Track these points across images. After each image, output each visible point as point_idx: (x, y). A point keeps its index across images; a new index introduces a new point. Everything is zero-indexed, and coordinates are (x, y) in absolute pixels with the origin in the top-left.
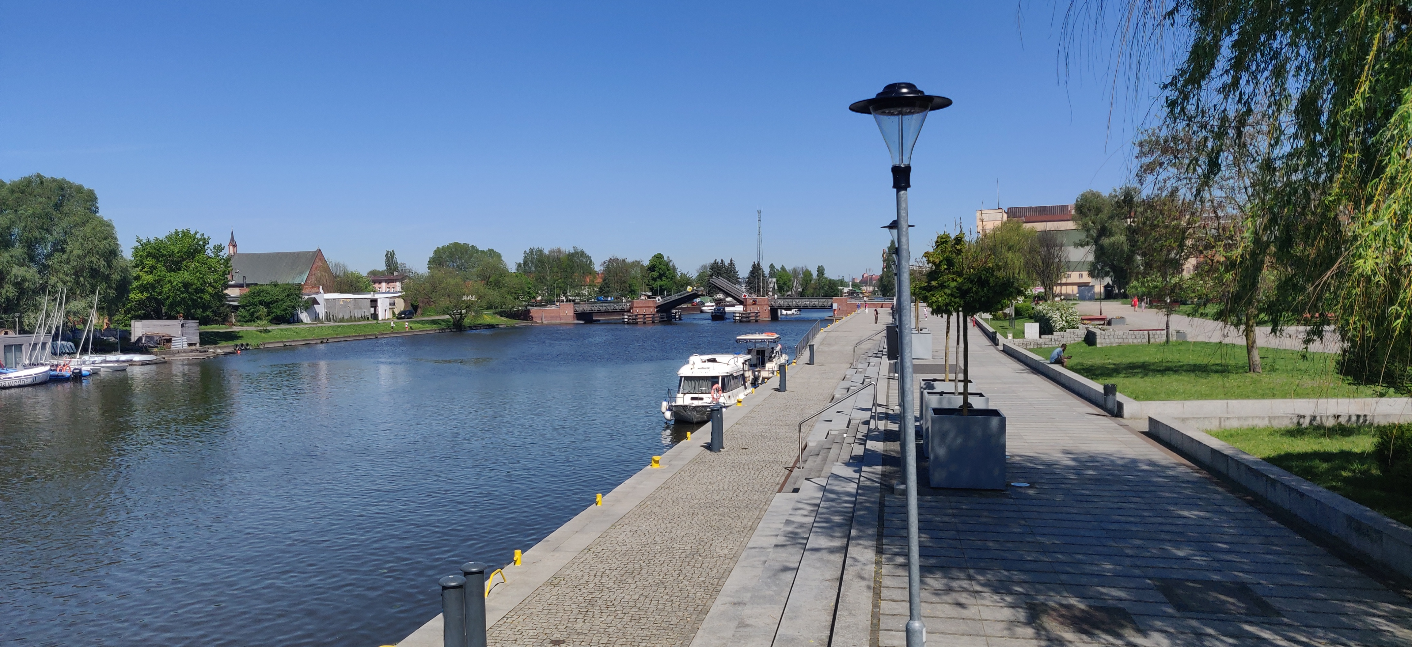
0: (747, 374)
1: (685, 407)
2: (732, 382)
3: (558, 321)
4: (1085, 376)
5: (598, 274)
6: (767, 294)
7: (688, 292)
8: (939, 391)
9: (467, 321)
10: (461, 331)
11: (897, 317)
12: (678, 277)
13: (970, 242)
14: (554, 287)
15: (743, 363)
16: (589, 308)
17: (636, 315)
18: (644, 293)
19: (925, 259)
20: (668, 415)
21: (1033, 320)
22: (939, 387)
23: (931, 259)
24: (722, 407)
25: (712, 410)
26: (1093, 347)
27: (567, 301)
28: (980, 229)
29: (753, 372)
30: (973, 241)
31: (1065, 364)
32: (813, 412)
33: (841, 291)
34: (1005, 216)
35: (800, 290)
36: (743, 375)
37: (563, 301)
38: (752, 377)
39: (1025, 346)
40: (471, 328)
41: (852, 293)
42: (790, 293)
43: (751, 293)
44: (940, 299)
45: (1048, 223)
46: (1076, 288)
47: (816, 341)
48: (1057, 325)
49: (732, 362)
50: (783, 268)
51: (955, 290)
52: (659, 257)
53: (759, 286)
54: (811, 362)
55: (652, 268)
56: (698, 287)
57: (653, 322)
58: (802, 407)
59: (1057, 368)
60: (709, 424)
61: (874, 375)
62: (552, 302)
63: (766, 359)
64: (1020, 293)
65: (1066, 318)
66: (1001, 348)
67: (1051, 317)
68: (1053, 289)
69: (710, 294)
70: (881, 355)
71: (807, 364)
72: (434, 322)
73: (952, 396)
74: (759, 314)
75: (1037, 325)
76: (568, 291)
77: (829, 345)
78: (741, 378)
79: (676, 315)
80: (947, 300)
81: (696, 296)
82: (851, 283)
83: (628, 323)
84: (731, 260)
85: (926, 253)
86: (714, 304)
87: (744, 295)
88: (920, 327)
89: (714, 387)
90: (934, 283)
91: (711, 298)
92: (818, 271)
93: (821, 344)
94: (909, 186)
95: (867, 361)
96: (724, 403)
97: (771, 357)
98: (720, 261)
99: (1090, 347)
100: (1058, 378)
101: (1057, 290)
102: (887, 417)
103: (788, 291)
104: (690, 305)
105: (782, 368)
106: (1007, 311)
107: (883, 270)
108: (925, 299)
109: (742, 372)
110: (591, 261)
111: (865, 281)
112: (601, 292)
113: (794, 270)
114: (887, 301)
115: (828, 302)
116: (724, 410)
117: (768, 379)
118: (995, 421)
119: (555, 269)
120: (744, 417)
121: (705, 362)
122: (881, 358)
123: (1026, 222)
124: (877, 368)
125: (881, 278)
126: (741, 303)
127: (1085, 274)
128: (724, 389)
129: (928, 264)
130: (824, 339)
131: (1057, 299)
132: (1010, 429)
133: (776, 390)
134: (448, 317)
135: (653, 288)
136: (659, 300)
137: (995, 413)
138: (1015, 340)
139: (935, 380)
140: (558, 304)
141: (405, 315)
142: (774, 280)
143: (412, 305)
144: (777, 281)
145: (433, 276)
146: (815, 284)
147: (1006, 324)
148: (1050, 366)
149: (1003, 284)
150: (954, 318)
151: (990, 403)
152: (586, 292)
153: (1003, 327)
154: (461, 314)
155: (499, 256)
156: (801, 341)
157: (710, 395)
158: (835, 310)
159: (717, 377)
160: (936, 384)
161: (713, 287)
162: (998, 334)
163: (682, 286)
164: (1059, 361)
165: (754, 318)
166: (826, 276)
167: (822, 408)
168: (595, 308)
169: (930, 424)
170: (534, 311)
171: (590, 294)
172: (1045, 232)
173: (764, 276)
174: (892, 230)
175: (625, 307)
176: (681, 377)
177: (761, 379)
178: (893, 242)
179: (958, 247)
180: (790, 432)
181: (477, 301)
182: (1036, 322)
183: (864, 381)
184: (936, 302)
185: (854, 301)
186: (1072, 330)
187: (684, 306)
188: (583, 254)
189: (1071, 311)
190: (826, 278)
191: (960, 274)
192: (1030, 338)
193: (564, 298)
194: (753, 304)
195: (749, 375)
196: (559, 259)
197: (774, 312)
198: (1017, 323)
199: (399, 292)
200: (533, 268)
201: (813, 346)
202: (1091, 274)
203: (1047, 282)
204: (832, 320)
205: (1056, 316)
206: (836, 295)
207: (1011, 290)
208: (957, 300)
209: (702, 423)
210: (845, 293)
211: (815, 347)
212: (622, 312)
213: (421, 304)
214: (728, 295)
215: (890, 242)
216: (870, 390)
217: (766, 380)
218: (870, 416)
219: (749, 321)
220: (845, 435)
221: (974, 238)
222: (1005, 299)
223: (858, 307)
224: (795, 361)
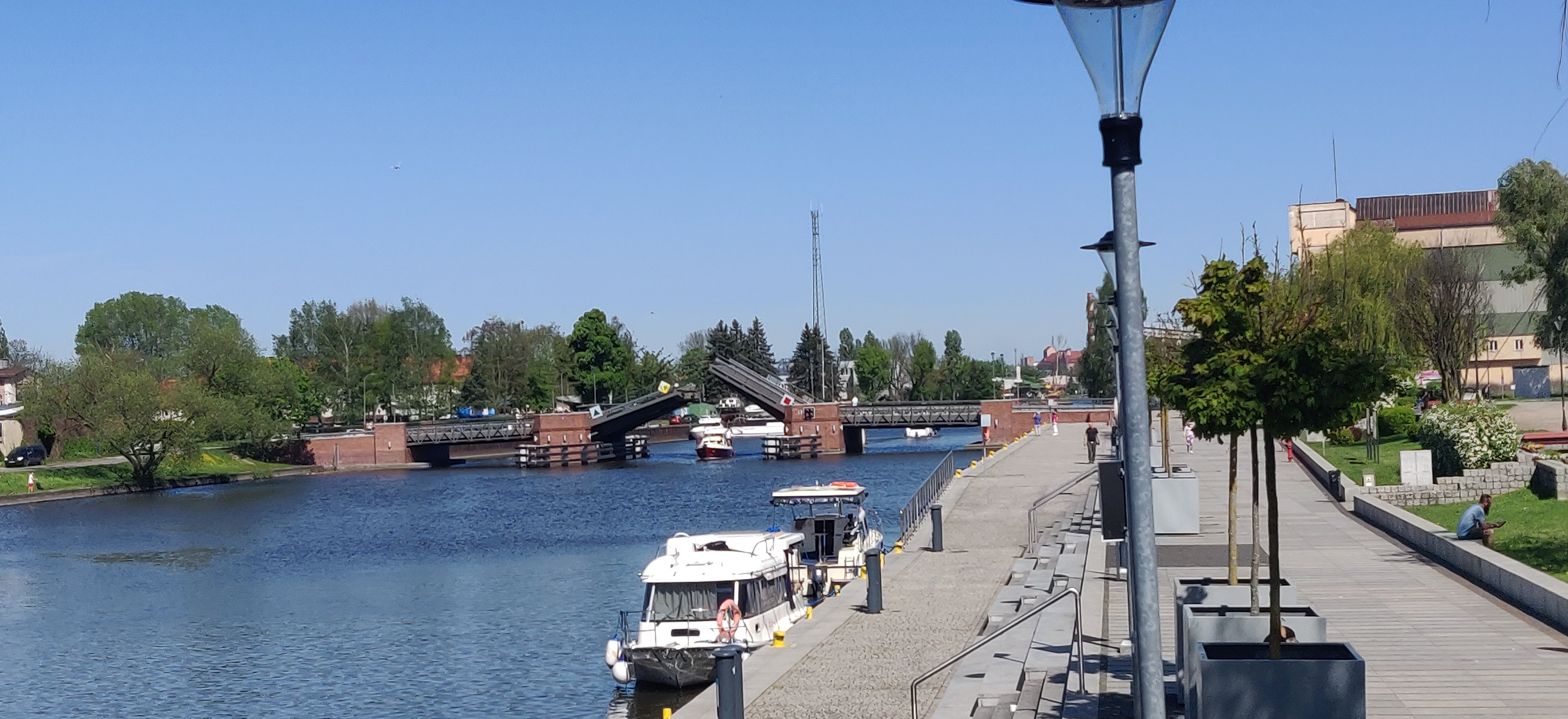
0: (794, 576)
1: (657, 652)
2: (763, 592)
3: (370, 465)
4: (1533, 566)
5: (459, 357)
6: (837, 395)
7: (661, 395)
8: (1218, 605)
9: (166, 468)
10: (151, 491)
11: (1121, 442)
12: (639, 362)
13: (1277, 276)
14: (361, 388)
15: (786, 552)
16: (440, 435)
17: (547, 449)
18: (562, 398)
19: (1178, 315)
20: (621, 670)
21: (1417, 445)
22: (1215, 597)
23: (1194, 316)
24: (740, 651)
25: (719, 658)
26: (1550, 501)
27: (390, 419)
28: (1297, 246)
29: (811, 571)
30: (1283, 273)
31: (1490, 540)
32: (942, 657)
33: (999, 386)
34: (1352, 216)
35: (909, 385)
36: (786, 577)
37: (381, 420)
38: (807, 582)
39: (1403, 500)
40: (174, 484)
41: (1021, 391)
42: (886, 392)
43: (800, 395)
44: (1215, 402)
45: (1445, 231)
46: (1508, 372)
47: (946, 499)
48: (1471, 454)
49: (761, 550)
50: (870, 338)
51: (1246, 382)
52: (595, 318)
53: (817, 379)
54: (936, 545)
55: (579, 343)
56: (683, 383)
57: (584, 463)
58: (919, 645)
59: (1473, 548)
60: (713, 689)
61: (1074, 573)
62: (356, 423)
63: (837, 540)
64: (1389, 386)
65: (1489, 438)
66: (1349, 506)
67: (1457, 438)
68: (1459, 374)
69: (710, 397)
70: (1088, 528)
71: (927, 549)
72: (89, 472)
73: (1246, 616)
74: (818, 441)
75: (1428, 454)
76: (393, 397)
77: (976, 505)
78: (782, 584)
79: (634, 447)
80: (1230, 406)
81: (678, 402)
82: (1018, 369)
83: (529, 467)
84: (756, 323)
85: (1181, 302)
86: (719, 420)
87: (786, 398)
88: (1172, 462)
89: (723, 607)
90: (1199, 368)
91: (712, 407)
92: (947, 344)
93: (958, 504)
94: (1139, 161)
95: (1058, 540)
96: (746, 642)
97: (847, 536)
98: (730, 325)
99: (1544, 502)
100: (1476, 571)
101: (1469, 376)
102: (1104, 664)
103: (881, 388)
104: (665, 424)
105: (872, 559)
106: (1361, 425)
107: (1089, 339)
108: (1180, 403)
109: (784, 572)
110: (442, 329)
111: (1051, 364)
112: (466, 398)
113: (895, 342)
114: (1099, 408)
115: (969, 411)
116: (745, 656)
117: (842, 584)
118: (1339, 670)
119: (363, 349)
120: (790, 672)
121: (701, 549)
122: (1088, 533)
123: (1402, 230)
124: (1080, 557)
125: (1085, 358)
126: (779, 416)
127: (1528, 340)
128: (745, 609)
129: (1185, 325)
130: (963, 495)
131: (1467, 397)
132: (1372, 687)
133: (861, 609)
134: (121, 459)
135: (583, 385)
136: (596, 412)
137: (1340, 651)
138: (1381, 489)
139: (1207, 581)
140: (370, 425)
141: (25, 456)
142: (851, 364)
143: (41, 435)
144: (858, 366)
145: (88, 369)
146: (941, 372)
147: (1360, 453)
148: (1457, 544)
149: (1351, 368)
150: (1244, 441)
151: (1329, 630)
152: (432, 399)
153: (1353, 461)
154: (151, 452)
155: (233, 322)
156: (914, 499)
157: (714, 624)
158: (985, 429)
159: (730, 584)
160: (1208, 588)
161: (716, 384)
162: (1342, 475)
163: (648, 381)
164: (1476, 533)
165: (808, 449)
166: (964, 353)
167: (962, 646)
168: (455, 433)
169: (1198, 679)
170: (317, 442)
171: (440, 401)
172: (1439, 251)
173: (828, 356)
174: (1105, 254)
175: (521, 430)
176: (650, 585)
177: (828, 585)
178: (1108, 277)
179: (1252, 288)
180: (893, 703)
181: (187, 424)
182: (1425, 447)
183: (1052, 585)
184: (1205, 408)
185: (1026, 409)
186: (1503, 465)
187: (653, 425)
188: (422, 313)
189: (1499, 422)
190: (966, 359)
191: (1256, 347)
192: (1413, 483)
193: (383, 413)
194: (806, 419)
195: (801, 576)
196: (370, 325)
197: (851, 434)
198: (1384, 451)
199: (10, 406)
200: (312, 348)
201: (939, 509)
202: (1542, 342)
203: (1449, 360)
204: (980, 452)
205: (1469, 433)
206: (987, 395)
207: (1372, 379)
208: (1251, 404)
209: (696, 688)
210: (1007, 391)
211: (944, 513)
212: (515, 441)
213: (59, 433)
214: (749, 399)
215: (1103, 277)
216: (1066, 605)
217: (837, 587)
218: (1066, 664)
219: (798, 457)
220: (1013, 708)
221: (1285, 265)
222: (1354, 400)
223: (1037, 420)
224: (900, 544)
